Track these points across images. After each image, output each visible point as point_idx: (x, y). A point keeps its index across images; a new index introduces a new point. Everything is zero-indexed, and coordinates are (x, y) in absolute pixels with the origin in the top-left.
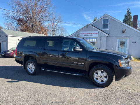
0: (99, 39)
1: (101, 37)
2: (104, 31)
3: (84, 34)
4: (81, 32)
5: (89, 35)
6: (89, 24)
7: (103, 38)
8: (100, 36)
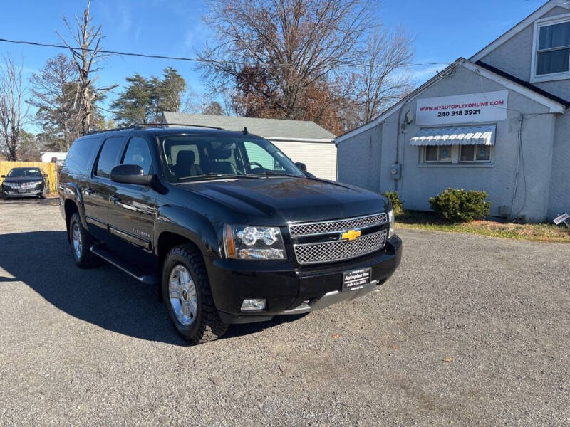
0: (510, 130)
1: (522, 118)
2: (540, 87)
3: (436, 108)
4: (421, 103)
5: (460, 113)
6: (461, 59)
7: (530, 124)
8: (517, 115)
